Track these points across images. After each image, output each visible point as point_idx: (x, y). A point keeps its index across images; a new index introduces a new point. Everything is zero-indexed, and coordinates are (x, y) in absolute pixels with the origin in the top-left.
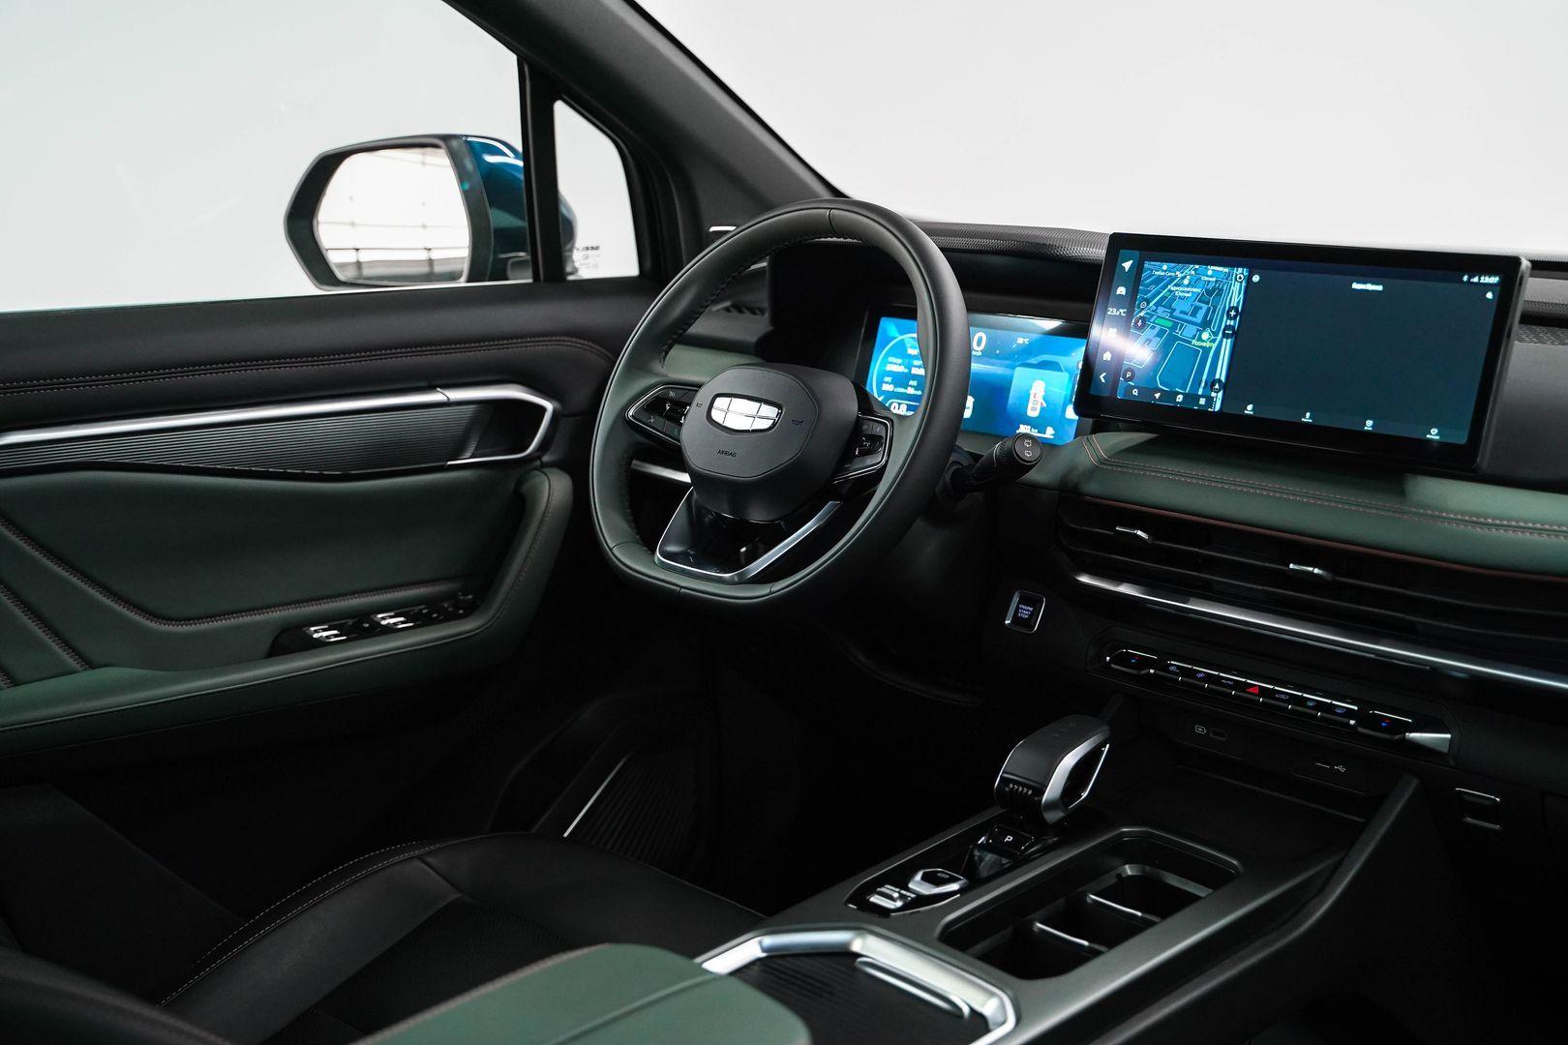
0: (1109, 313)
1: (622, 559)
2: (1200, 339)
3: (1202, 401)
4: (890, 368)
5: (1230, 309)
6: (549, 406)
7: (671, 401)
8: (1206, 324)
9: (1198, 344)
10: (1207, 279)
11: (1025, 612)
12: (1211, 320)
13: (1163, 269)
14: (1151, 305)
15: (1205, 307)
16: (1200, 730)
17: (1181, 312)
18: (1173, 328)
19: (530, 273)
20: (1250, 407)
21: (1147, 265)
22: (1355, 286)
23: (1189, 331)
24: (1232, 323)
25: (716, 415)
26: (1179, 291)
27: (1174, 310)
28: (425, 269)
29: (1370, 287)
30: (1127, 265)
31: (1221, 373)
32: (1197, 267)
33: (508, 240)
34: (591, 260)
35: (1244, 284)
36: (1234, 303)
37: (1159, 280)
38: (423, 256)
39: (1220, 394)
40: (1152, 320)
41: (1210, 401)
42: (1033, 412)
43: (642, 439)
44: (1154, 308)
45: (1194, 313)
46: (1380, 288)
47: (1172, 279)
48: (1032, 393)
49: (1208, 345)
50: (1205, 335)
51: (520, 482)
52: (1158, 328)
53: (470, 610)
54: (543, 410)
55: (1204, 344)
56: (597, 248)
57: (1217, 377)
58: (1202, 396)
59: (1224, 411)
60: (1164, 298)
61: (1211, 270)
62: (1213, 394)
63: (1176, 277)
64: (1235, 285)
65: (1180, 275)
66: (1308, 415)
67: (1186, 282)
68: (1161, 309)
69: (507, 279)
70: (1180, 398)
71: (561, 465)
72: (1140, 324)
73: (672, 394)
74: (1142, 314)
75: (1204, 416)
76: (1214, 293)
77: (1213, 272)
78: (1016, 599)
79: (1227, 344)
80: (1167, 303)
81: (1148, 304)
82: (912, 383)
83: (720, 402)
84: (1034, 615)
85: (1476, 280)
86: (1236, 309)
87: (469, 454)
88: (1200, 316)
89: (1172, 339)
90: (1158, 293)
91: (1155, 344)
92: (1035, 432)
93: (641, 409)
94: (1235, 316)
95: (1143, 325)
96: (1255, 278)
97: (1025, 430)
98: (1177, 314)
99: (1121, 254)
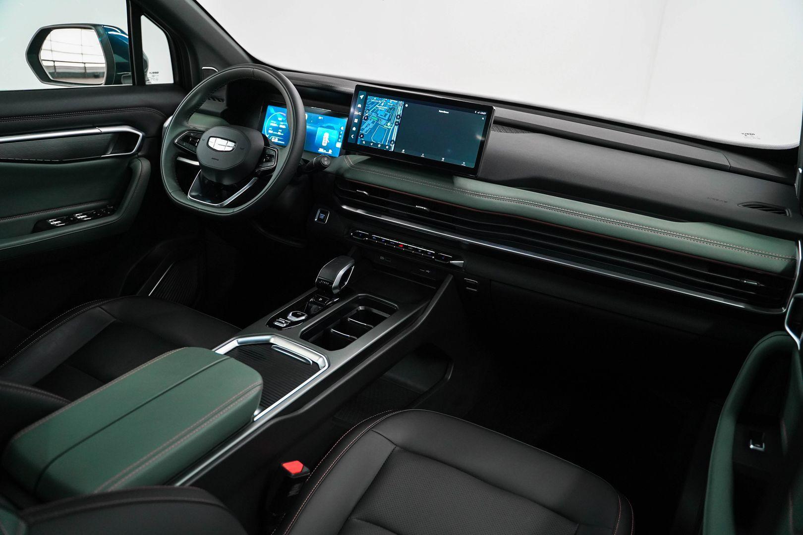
0: (355, 113)
1: (175, 197)
2: (387, 125)
3: (387, 147)
4: (272, 124)
5: (397, 116)
6: (141, 134)
7: (192, 137)
8: (389, 120)
9: (387, 127)
10: (390, 104)
11: (322, 216)
12: (391, 119)
13: (374, 99)
15: (389, 114)
16: (382, 258)
17: (381, 115)
18: (378, 121)
19: (131, 81)
20: (403, 150)
21: (369, 97)
22: (440, 111)
23: (384, 122)
24: (398, 120)
25: (210, 144)
26: (380, 108)
27: (378, 114)
28: (83, 71)
29: (444, 112)
30: (362, 97)
31: (394, 138)
32: (386, 99)
33: (121, 67)
34: (155, 77)
35: (402, 107)
36: (399, 114)
37: (373, 103)
38: (82, 65)
39: (394, 145)
40: (370, 117)
41: (390, 147)
42: (324, 144)
43: (180, 151)
44: (371, 113)
45: (385, 116)
46: (448, 113)
47: (378, 103)
48: (324, 137)
49: (389, 127)
50: (389, 124)
51: (130, 163)
52: (372, 120)
53: (113, 212)
54: (138, 136)
56: (158, 73)
58: (387, 145)
59: (395, 151)
60: (374, 109)
61: (391, 101)
62: (391, 145)
64: (399, 107)
65: (380, 102)
66: (423, 155)
67: (382, 104)
68: (373, 114)
69: (122, 84)
70: (379, 146)
71: (146, 157)
72: (366, 118)
73: (192, 134)
74: (367, 115)
75: (387, 153)
76: (392, 109)
77: (392, 102)
78: (319, 212)
79: (396, 128)
80: (376, 111)
81: (369, 111)
82: (280, 130)
83: (211, 139)
84: (325, 218)
85: (479, 113)
86: (400, 116)
87: (110, 153)
88: (387, 118)
89: (377, 124)
90: (372, 108)
91: (371, 126)
92: (325, 151)
93: (180, 140)
94: (399, 118)
95: (367, 118)
96: (407, 105)
97: (321, 150)
98: (379, 116)
99: (360, 93)
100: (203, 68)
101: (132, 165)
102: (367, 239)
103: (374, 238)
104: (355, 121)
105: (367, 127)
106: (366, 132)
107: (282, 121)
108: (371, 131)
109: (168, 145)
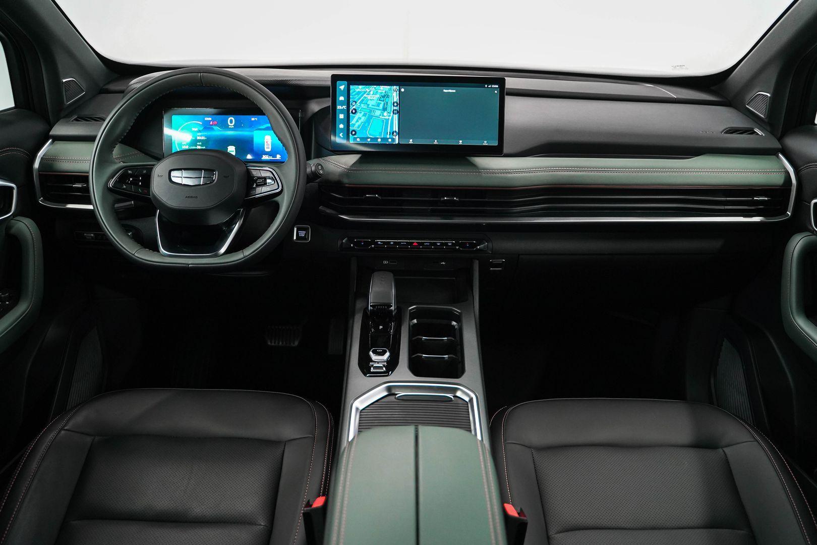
0: (338, 108)
1: (143, 258)
2: (383, 116)
3: (390, 140)
5: (394, 103)
6: (13, 185)
7: (131, 176)
8: (385, 109)
9: (384, 117)
10: (380, 91)
11: (302, 233)
13: (359, 88)
14: (357, 103)
15: (383, 103)
16: (385, 262)
17: (372, 105)
18: (370, 112)
20: (411, 140)
21: (351, 87)
22: (444, 91)
23: (378, 113)
24: (396, 108)
25: (174, 179)
26: (369, 97)
27: (368, 105)
29: (450, 91)
30: (342, 87)
31: (396, 128)
32: (375, 86)
35: (398, 92)
36: (395, 100)
37: (359, 93)
39: (397, 137)
40: (359, 109)
41: (393, 140)
42: (267, 150)
43: (120, 197)
44: (359, 104)
45: (378, 105)
46: (454, 91)
47: (365, 92)
48: (265, 141)
49: (387, 118)
50: (385, 114)
52: (363, 113)
54: (12, 188)
55: (385, 118)
57: (394, 130)
58: (389, 138)
59: (400, 143)
60: (363, 100)
61: (382, 87)
62: (394, 137)
63: (367, 91)
64: (393, 93)
65: (368, 91)
66: (436, 141)
67: (372, 93)
68: (362, 105)
70: (379, 140)
72: (354, 111)
73: (130, 172)
74: (354, 107)
75: (392, 146)
77: (383, 89)
78: (295, 229)
79: (396, 117)
80: (365, 102)
81: (356, 102)
82: (198, 143)
84: (307, 234)
85: (490, 86)
86: (397, 103)
88: (381, 106)
89: (370, 117)
90: (360, 98)
91: (363, 119)
92: (271, 158)
93: (116, 182)
94: (397, 106)
95: (356, 112)
96: (403, 90)
97: (265, 158)
98: (370, 106)
99: (338, 83)
100: (64, 81)
102: (373, 246)
103: (379, 243)
104: (340, 117)
105: (357, 121)
106: (358, 127)
107: (199, 131)
108: (364, 127)
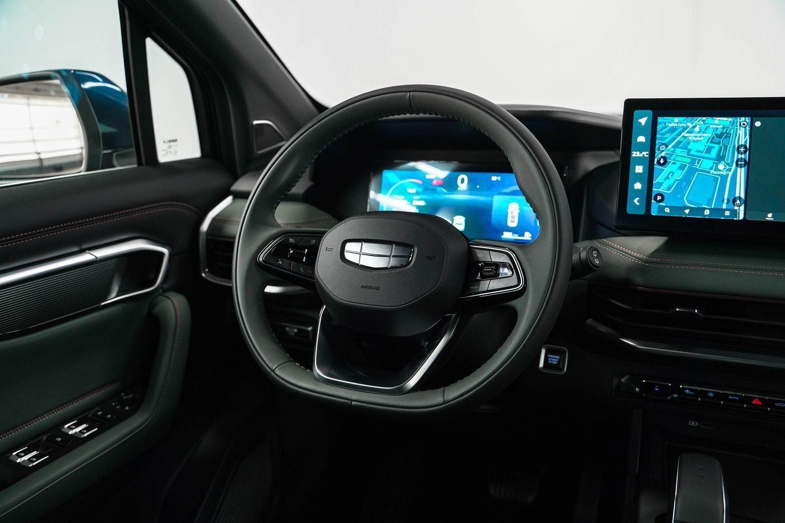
0: (634, 155)
2: (717, 169)
3: (727, 213)
5: (739, 147)
6: (165, 251)
7: (293, 246)
8: (720, 158)
9: (716, 173)
10: (715, 126)
11: (554, 359)
12: (724, 156)
13: (675, 122)
14: (669, 147)
15: (717, 147)
16: (693, 424)
17: (697, 151)
18: (693, 162)
19: (135, 160)
20: (770, 215)
21: (660, 119)
23: (706, 164)
24: (743, 156)
25: (348, 256)
26: (691, 137)
27: (690, 150)
30: (643, 121)
31: (740, 192)
32: (704, 118)
34: (173, 149)
35: (748, 128)
36: (742, 142)
37: (673, 130)
39: (742, 207)
40: (672, 158)
41: (734, 213)
42: (512, 223)
44: (672, 149)
45: (709, 150)
47: (684, 129)
48: (509, 211)
49: (725, 173)
50: (721, 166)
52: (678, 164)
54: (162, 254)
55: (721, 173)
56: (175, 141)
57: (737, 195)
58: (727, 210)
59: (748, 219)
60: (680, 142)
61: (717, 120)
62: (736, 208)
63: (688, 127)
64: (739, 129)
65: (691, 126)
67: (697, 129)
68: (678, 151)
69: (113, 166)
70: (707, 212)
71: (178, 289)
72: (662, 161)
73: (291, 240)
74: (663, 154)
75: (731, 224)
77: (720, 123)
79: (742, 173)
80: (684, 145)
81: (667, 146)
84: (561, 362)
86: (745, 147)
87: (114, 295)
88: (714, 153)
89: (692, 171)
90: (674, 139)
91: (679, 175)
92: (516, 237)
93: (271, 255)
94: (745, 152)
95: (665, 162)
96: (758, 124)
97: (507, 235)
98: (693, 152)
99: (637, 113)
100: (255, 122)
101: (156, 310)
102: (676, 396)
103: (687, 391)
104: (637, 171)
105: (668, 178)
106: (669, 188)
107: (417, 193)
108: (680, 188)
109: (245, 267)
